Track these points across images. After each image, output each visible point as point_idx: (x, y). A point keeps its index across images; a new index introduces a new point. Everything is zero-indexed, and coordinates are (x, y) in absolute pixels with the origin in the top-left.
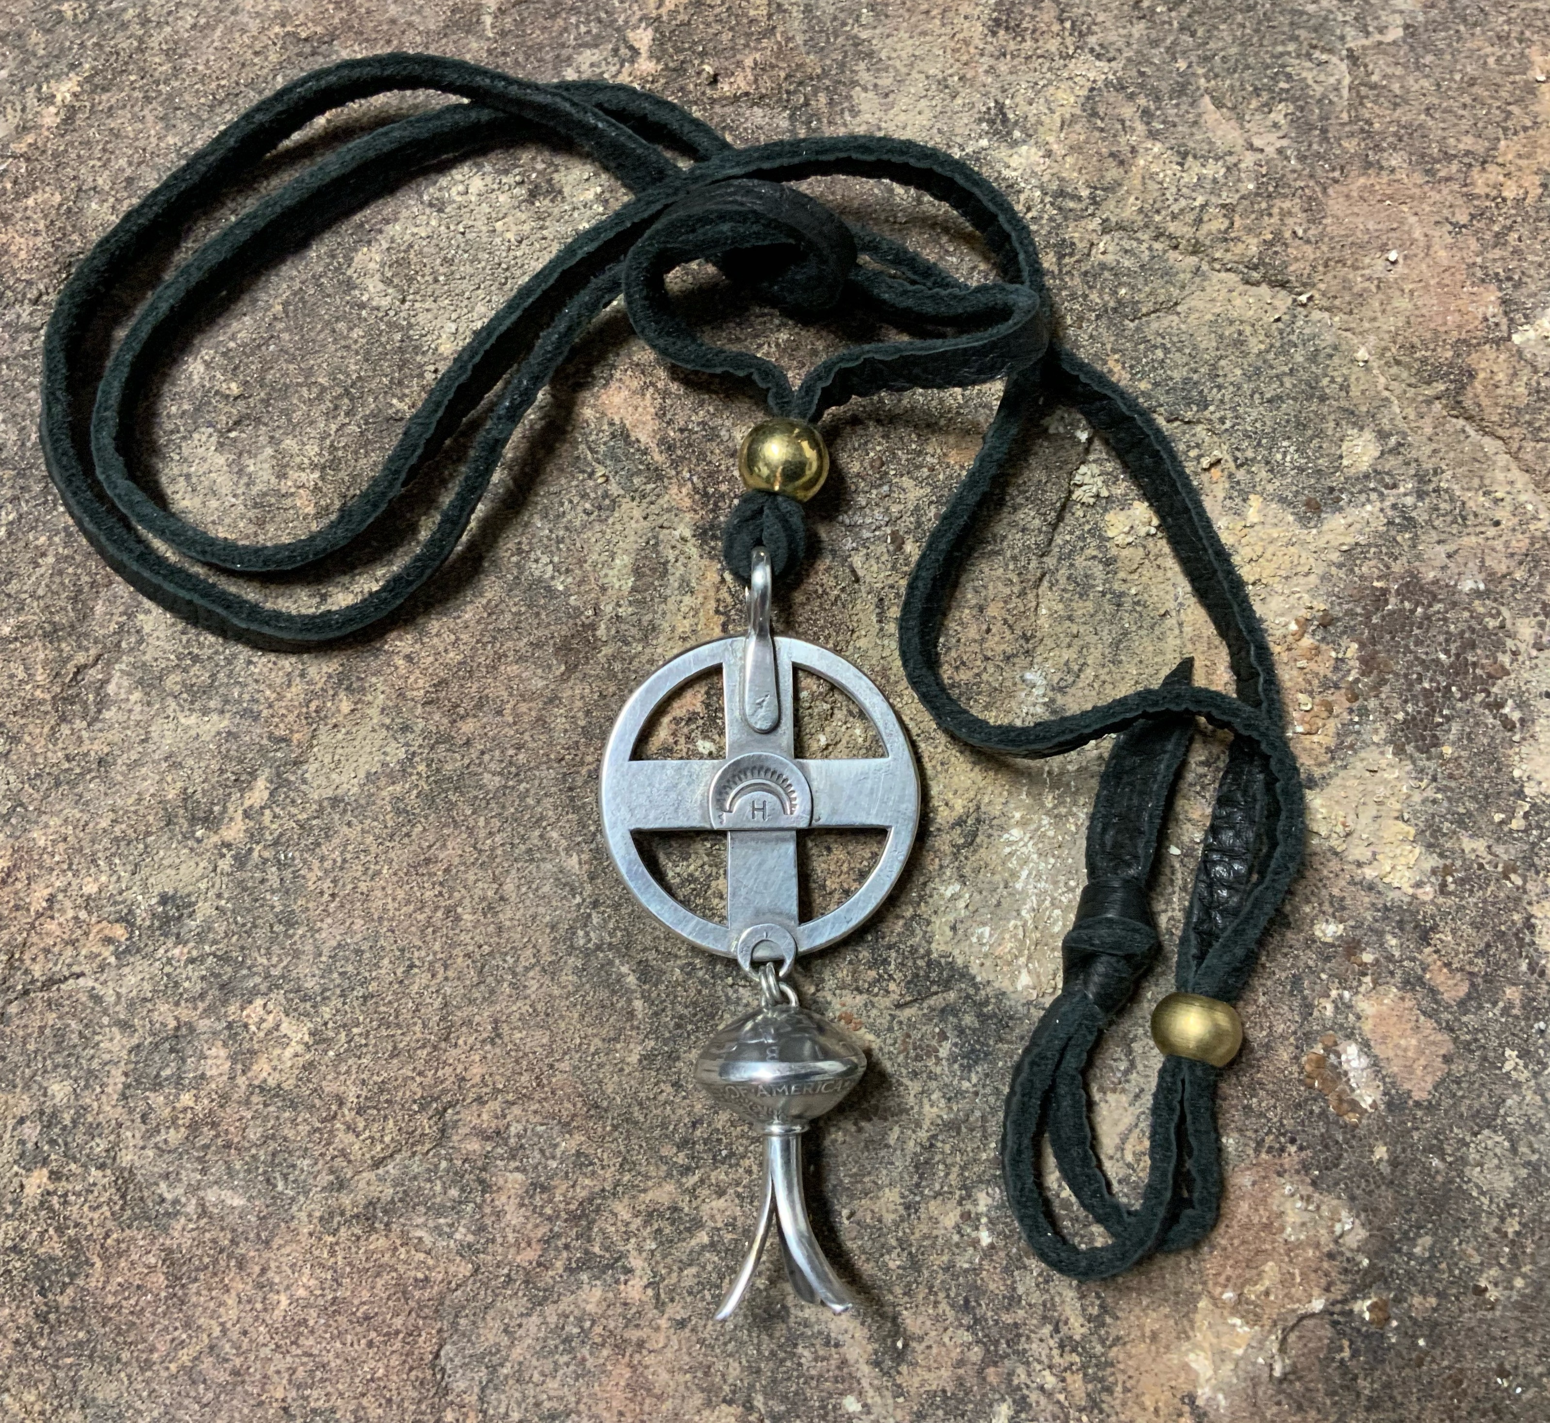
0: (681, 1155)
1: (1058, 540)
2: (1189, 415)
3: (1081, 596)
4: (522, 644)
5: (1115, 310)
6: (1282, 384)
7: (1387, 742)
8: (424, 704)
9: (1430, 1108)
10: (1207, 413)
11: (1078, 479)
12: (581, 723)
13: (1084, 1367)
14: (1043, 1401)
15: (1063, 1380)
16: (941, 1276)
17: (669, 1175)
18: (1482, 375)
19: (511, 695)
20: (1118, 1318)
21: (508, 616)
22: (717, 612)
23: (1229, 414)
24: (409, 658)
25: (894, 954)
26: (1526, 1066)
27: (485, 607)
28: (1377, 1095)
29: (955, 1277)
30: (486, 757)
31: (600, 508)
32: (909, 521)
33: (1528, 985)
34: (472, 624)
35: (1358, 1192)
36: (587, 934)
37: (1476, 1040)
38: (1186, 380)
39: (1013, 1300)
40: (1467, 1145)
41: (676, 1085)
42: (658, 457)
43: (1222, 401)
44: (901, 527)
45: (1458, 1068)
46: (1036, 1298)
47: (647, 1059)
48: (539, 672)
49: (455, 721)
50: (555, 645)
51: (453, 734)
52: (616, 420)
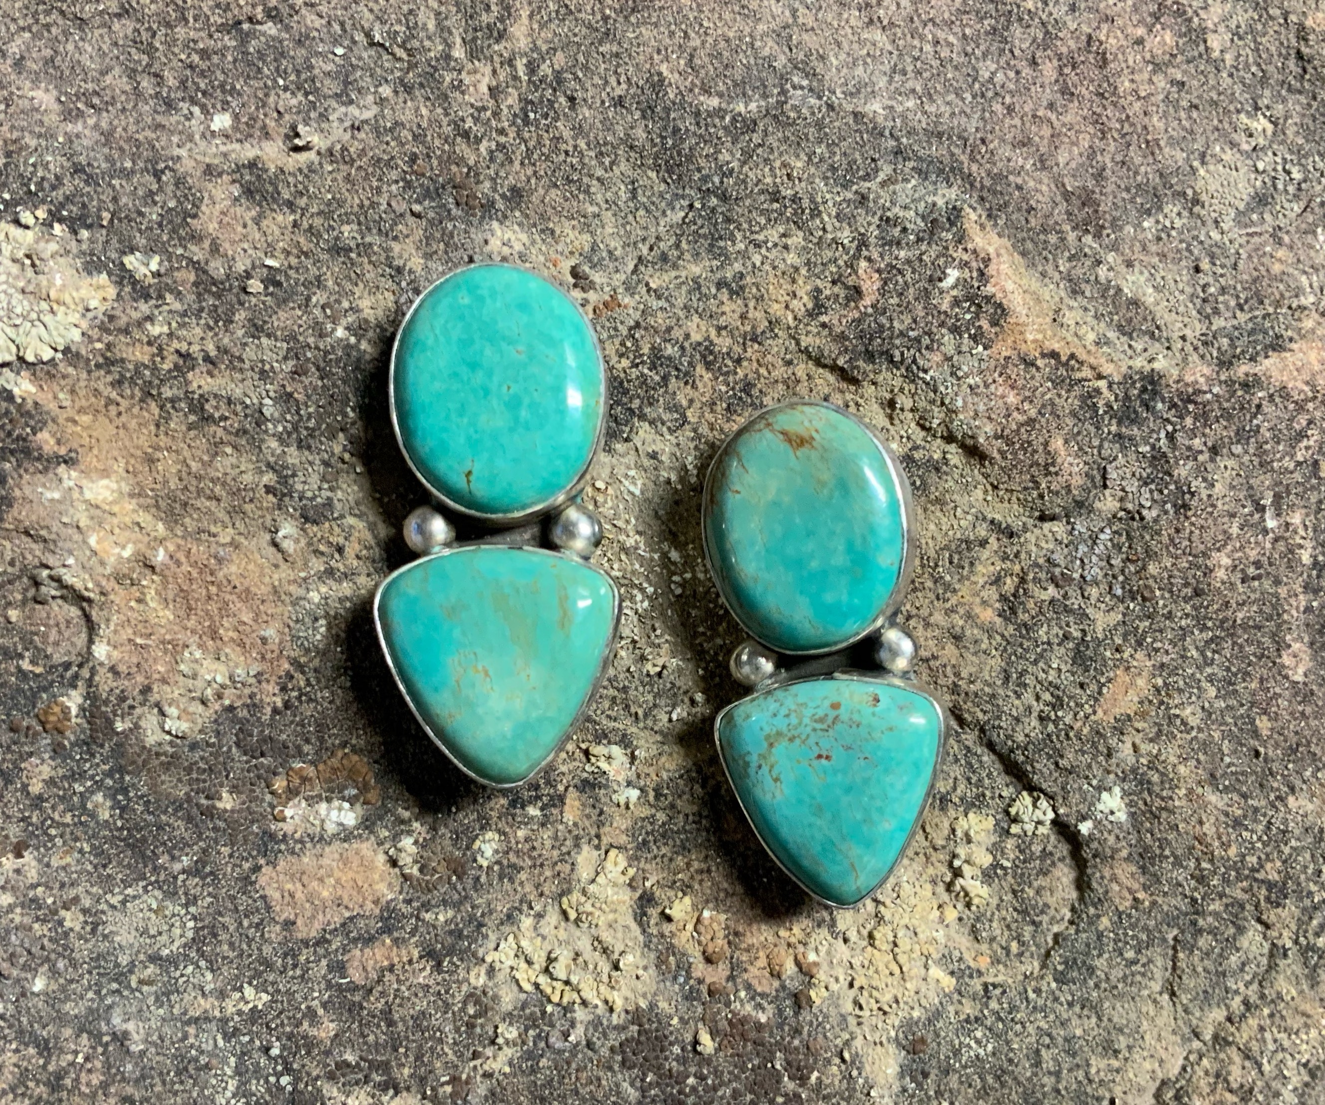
0: (549, 71)
1: (987, 758)
2: (1056, 958)
4: (1107, 160)
5: (1194, 923)
6: (1050, 1073)
7: (652, 1006)
8: (1090, 37)
9: (246, 881)
10: (1050, 978)
11: (1043, 803)
12: (1011, 178)
13: (155, 369)
14: (136, 315)
15: (150, 343)
16: (314, 271)
17: (535, 48)
19: (1064, 125)
20: (189, 429)
21: (1138, 160)
22: (1072, 356)
23: (1040, 1002)
24: (1140, 42)
25: (657, 378)
26: (240, 1013)
27: (1157, 141)
28: (287, 828)
29: (307, 284)
30: (1012, 74)
31: (1205, 300)
32: (1075, 602)
33: (328, 1053)
34: (1146, 120)
35: (197, 755)
36: (802, 88)
37: (295, 966)
39: (256, 329)
40: (186, 905)
41: (619, 102)
42: (1242, 369)
43: (1056, 999)
44: (1073, 592)
45: (274, 932)
46: (250, 354)
47: (658, 84)
48: (1073, 165)
49: (1060, 59)
50: (1093, 192)
51: (1049, 52)
52: (1294, 346)
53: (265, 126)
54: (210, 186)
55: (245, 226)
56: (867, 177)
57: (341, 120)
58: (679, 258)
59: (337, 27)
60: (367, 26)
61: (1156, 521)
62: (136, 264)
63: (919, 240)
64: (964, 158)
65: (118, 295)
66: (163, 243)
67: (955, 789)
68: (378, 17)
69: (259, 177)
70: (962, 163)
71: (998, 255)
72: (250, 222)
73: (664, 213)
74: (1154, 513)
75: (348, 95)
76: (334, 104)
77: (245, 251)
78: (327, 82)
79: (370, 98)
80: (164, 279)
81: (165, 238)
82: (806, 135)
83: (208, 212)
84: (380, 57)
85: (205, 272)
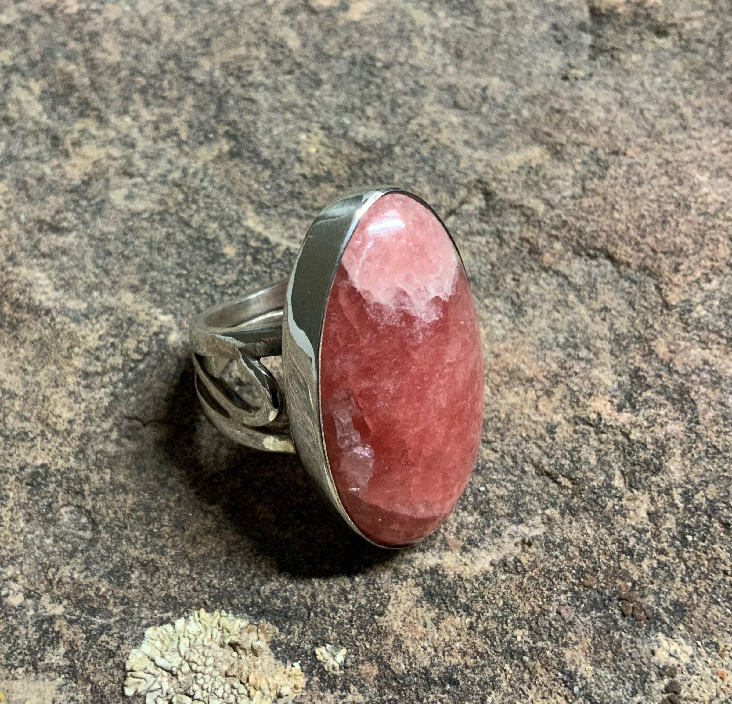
53: (444, 540)
54: (396, 587)
55: (425, 626)
57: (512, 537)
59: (509, 461)
60: (536, 459)
62: (327, 655)
65: (307, 684)
66: (352, 637)
68: (546, 453)
69: (439, 583)
72: (429, 623)
75: (518, 515)
76: (506, 522)
77: (425, 649)
78: (500, 504)
79: (538, 519)
80: (350, 671)
81: (354, 632)
83: (393, 611)
84: (547, 485)
85: (388, 667)
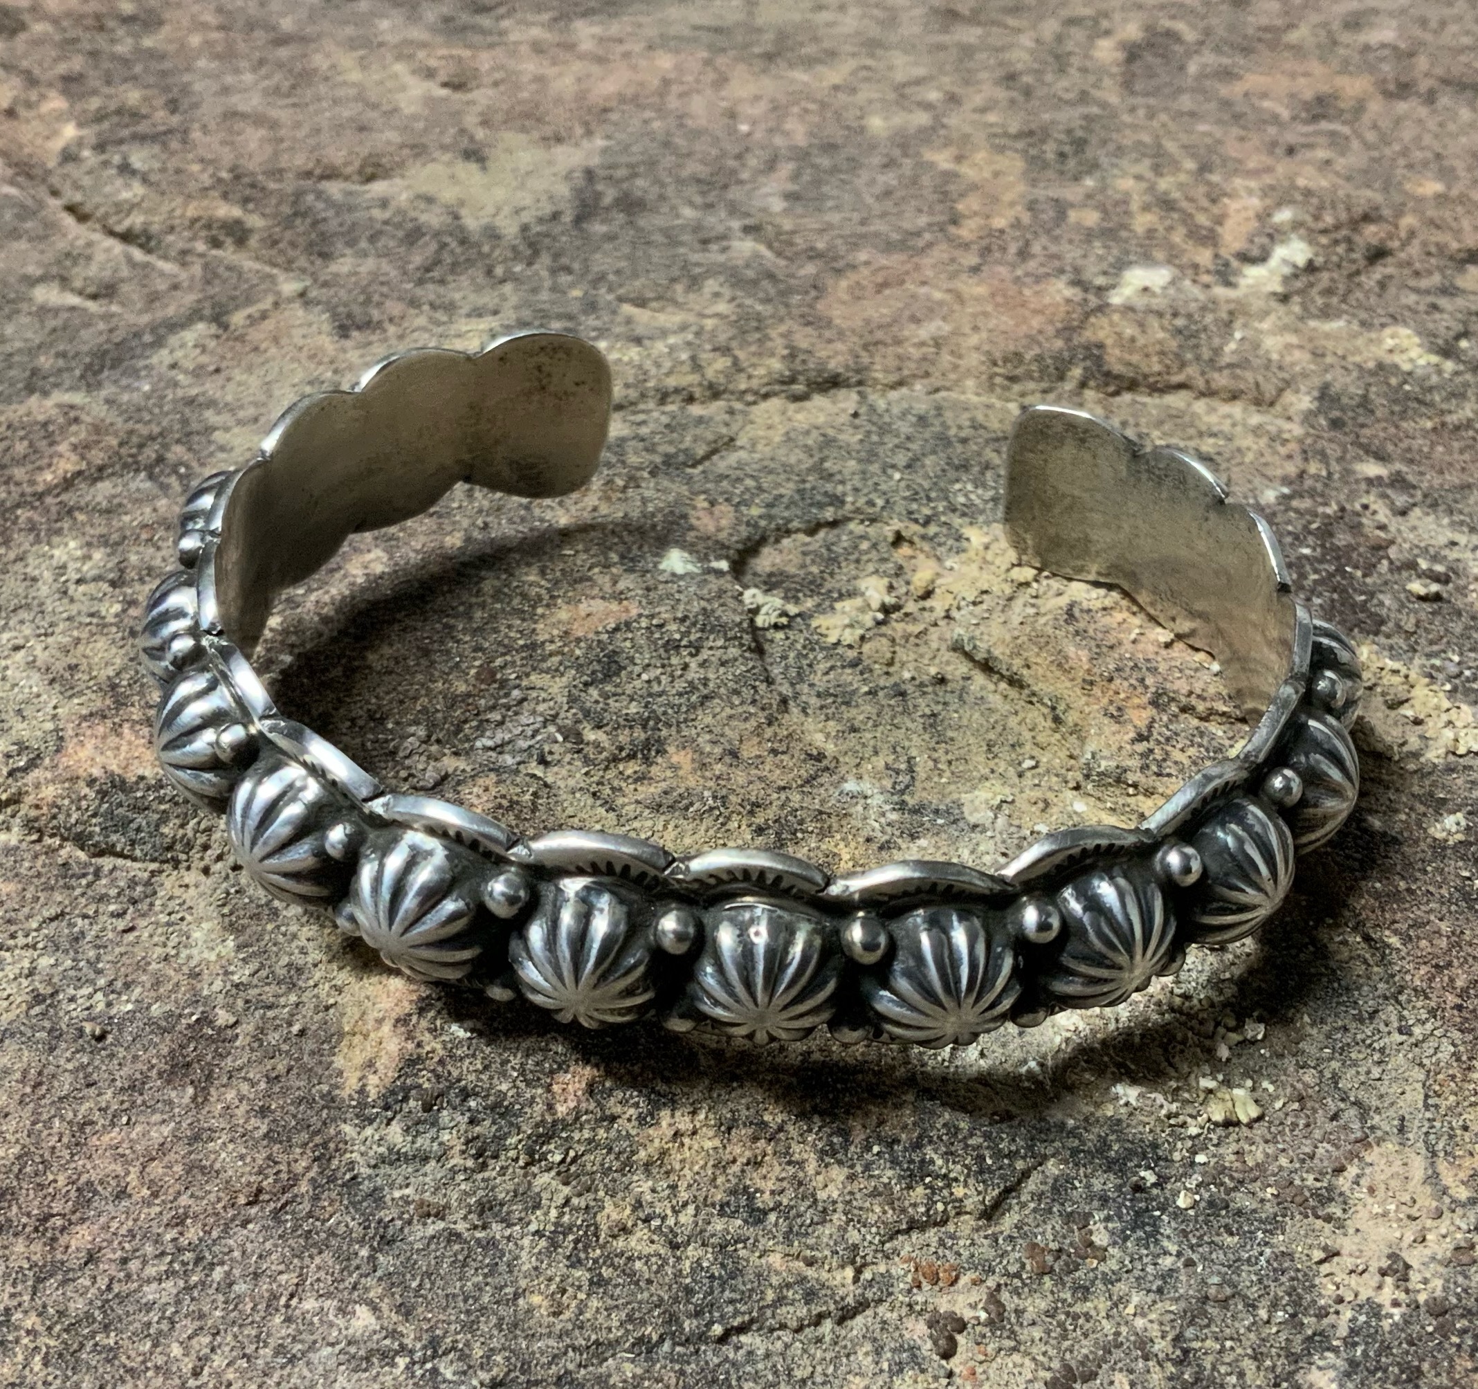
1: (776, 671)
3: (847, 704)
4: (109, 1094)
5: (666, 463)
6: (908, 450)
10: (848, 507)
11: (749, 602)
12: (262, 1131)
18: (1109, 342)
19: (125, 1163)
21: (67, 1079)
27: (22, 1081)
31: (134, 901)
38: (801, 492)
43: (855, 490)
48: (157, 1117)
49: (54, 1239)
50: (160, 1074)
51: (59, 1257)
52: (96, 772)
56: (453, 1236)
58: (789, 1286)
61: (416, 723)
63: (466, 1094)
64: (304, 1187)
67: (832, 668)
70: (313, 1180)
71: (380, 1022)
73: (768, 1355)
74: (412, 729)
82: (499, 1326)
